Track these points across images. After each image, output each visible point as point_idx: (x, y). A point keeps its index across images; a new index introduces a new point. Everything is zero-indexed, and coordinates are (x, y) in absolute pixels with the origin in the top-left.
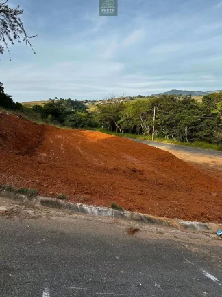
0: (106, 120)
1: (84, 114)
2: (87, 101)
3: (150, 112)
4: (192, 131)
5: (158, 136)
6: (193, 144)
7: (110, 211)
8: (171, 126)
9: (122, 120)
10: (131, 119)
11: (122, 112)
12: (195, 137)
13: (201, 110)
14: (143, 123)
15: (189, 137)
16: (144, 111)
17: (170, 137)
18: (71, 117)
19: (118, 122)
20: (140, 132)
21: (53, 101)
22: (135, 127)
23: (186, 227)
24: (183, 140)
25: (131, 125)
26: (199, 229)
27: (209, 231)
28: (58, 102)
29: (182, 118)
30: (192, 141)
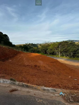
0: (43, 50)
1: (36, 48)
2: (38, 44)
3: (58, 47)
4: (74, 54)
5: (62, 56)
6: (74, 59)
7: (9, 81)
8: (66, 52)
9: (48, 50)
10: (52, 50)
11: (49, 47)
12: (75, 56)
13: (77, 46)
14: (56, 51)
15: (73, 56)
16: (56, 46)
17: (66, 56)
18: (31, 49)
19: (47, 51)
20: (55, 54)
21: (27, 44)
22: (53, 52)
23: (44, 90)
24: (71, 57)
25: (52, 52)
26: (51, 91)
27: (56, 92)
28: (28, 44)
29: (70, 49)
30: (74, 58)
